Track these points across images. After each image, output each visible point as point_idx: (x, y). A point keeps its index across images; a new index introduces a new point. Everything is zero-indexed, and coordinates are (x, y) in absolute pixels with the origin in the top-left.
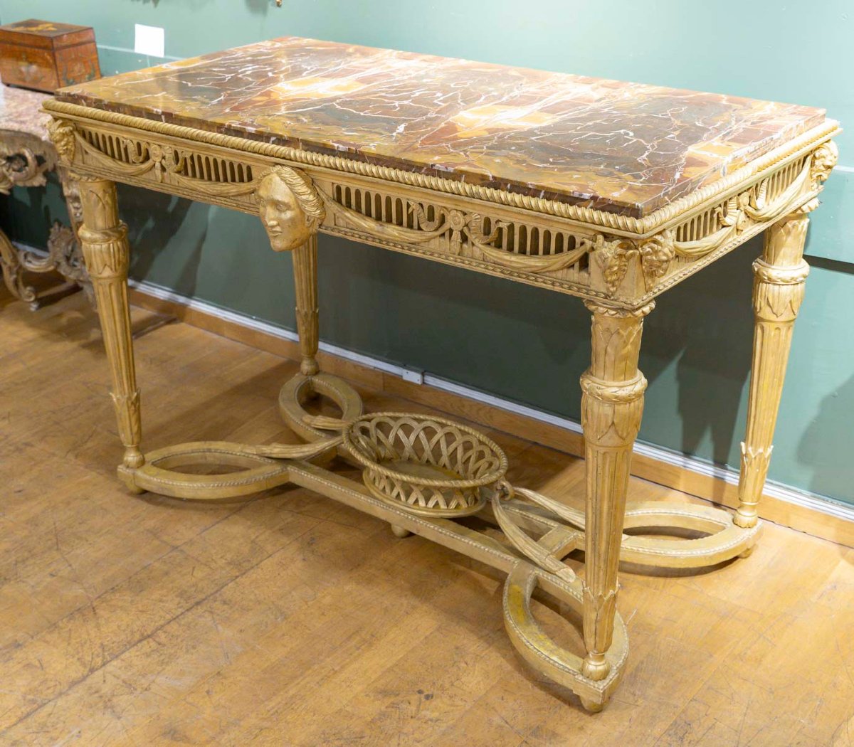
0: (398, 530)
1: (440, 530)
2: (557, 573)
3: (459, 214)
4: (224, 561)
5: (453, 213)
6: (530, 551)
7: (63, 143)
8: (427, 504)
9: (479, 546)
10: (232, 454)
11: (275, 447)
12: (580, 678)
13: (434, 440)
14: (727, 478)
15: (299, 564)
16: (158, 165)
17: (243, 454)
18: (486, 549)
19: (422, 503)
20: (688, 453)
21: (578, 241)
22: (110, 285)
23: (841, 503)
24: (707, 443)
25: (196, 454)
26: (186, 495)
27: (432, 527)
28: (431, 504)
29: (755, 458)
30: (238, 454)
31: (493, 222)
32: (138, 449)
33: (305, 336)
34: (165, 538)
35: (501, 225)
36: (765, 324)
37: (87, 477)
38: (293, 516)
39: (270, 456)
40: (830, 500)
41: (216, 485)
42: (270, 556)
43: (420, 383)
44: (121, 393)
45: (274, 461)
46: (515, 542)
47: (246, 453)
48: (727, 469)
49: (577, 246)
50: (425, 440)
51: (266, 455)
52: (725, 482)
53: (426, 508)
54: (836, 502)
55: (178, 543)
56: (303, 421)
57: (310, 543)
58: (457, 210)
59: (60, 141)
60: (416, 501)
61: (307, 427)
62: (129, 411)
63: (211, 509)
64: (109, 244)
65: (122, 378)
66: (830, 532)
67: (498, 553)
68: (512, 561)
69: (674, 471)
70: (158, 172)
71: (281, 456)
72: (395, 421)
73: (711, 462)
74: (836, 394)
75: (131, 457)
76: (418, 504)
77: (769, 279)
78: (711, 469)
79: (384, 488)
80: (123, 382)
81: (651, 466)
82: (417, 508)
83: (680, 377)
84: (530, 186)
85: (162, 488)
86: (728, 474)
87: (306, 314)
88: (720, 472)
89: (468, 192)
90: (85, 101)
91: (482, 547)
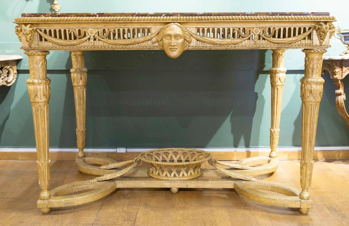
0: (175, 190)
1: (198, 182)
2: (252, 180)
3: (258, 28)
4: (121, 221)
5: (255, 29)
6: (239, 176)
7: (29, 36)
8: (187, 174)
9: (216, 182)
10: (85, 184)
11: (107, 175)
12: (304, 201)
13: (169, 156)
14: (250, 150)
15: (152, 212)
16: (92, 37)
17: (91, 183)
18: (220, 182)
19: (185, 175)
20: (236, 146)
21: (307, 29)
22: (45, 105)
23: (288, 147)
24: (242, 141)
25: (69, 189)
26: (80, 203)
27: (194, 182)
28: (189, 174)
29: (278, 132)
30: (88, 184)
31: (272, 29)
32: (49, 189)
33: (82, 140)
34: (83, 223)
35: (275, 29)
36: (278, 87)
37: (12, 216)
38: (127, 200)
39: (106, 179)
40: (284, 147)
41: (94, 194)
42: (137, 213)
43: (125, 152)
44: (44, 160)
45: (107, 182)
46: (231, 175)
47: (92, 182)
48: (250, 148)
49: (307, 31)
50: (166, 157)
51: (104, 180)
52: (250, 152)
53: (188, 176)
54: (286, 147)
55: (92, 222)
56: (101, 169)
57: (146, 205)
58: (257, 27)
59: (30, 34)
60: (183, 175)
61: (104, 170)
62: (48, 169)
63: (89, 208)
64: (46, 85)
65: (45, 153)
66: (285, 157)
67: (225, 182)
68: (232, 182)
69: (232, 154)
70: (92, 41)
71: (111, 178)
72: (152, 153)
73: (245, 147)
74: (283, 112)
75: (45, 194)
76: (184, 176)
77: (280, 71)
78: (245, 149)
79: (166, 174)
80: (46, 154)
81: (223, 155)
82: (184, 177)
83: (232, 121)
84: (287, 13)
85: (67, 203)
86: (251, 149)
87: (83, 131)
88: (248, 149)
89: (265, 18)
90: (44, 15)
91: (218, 182)
